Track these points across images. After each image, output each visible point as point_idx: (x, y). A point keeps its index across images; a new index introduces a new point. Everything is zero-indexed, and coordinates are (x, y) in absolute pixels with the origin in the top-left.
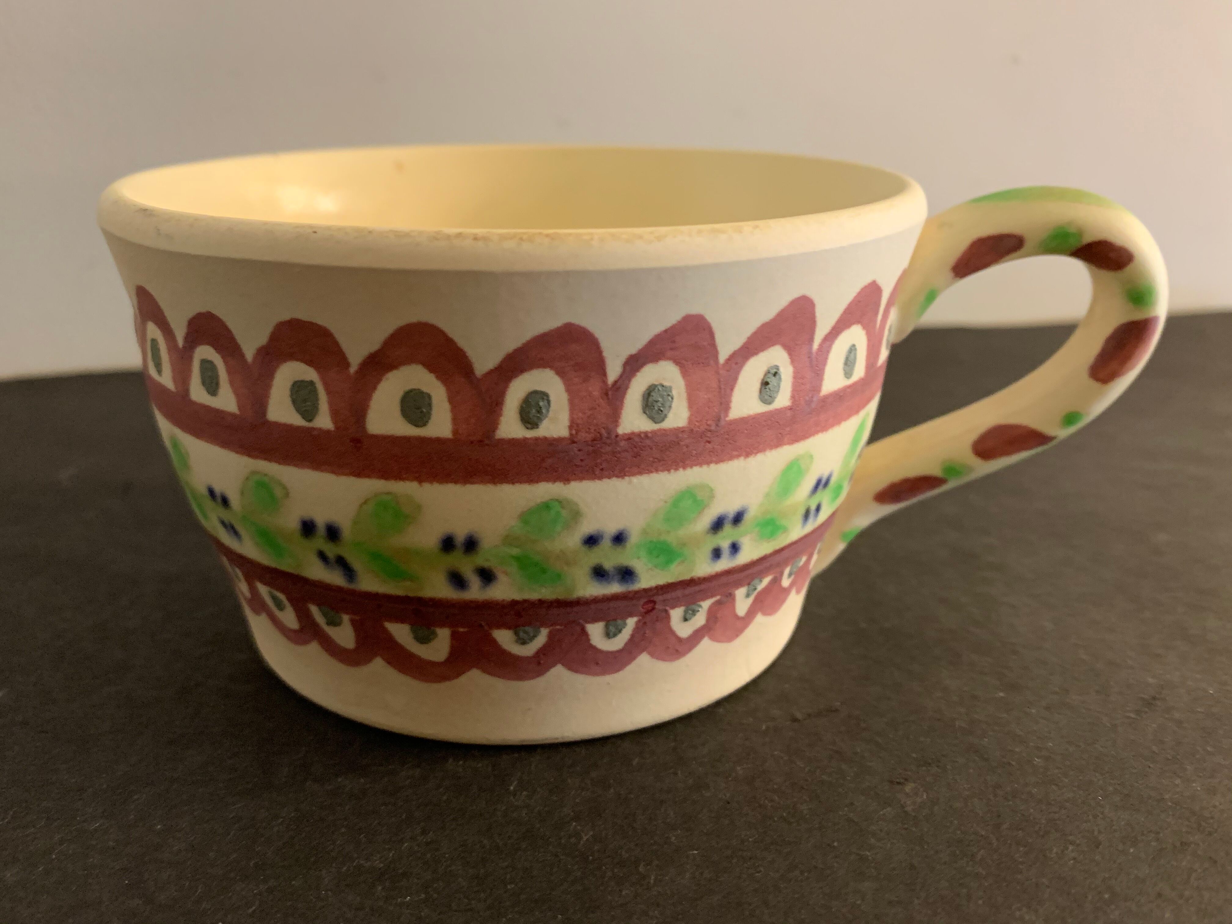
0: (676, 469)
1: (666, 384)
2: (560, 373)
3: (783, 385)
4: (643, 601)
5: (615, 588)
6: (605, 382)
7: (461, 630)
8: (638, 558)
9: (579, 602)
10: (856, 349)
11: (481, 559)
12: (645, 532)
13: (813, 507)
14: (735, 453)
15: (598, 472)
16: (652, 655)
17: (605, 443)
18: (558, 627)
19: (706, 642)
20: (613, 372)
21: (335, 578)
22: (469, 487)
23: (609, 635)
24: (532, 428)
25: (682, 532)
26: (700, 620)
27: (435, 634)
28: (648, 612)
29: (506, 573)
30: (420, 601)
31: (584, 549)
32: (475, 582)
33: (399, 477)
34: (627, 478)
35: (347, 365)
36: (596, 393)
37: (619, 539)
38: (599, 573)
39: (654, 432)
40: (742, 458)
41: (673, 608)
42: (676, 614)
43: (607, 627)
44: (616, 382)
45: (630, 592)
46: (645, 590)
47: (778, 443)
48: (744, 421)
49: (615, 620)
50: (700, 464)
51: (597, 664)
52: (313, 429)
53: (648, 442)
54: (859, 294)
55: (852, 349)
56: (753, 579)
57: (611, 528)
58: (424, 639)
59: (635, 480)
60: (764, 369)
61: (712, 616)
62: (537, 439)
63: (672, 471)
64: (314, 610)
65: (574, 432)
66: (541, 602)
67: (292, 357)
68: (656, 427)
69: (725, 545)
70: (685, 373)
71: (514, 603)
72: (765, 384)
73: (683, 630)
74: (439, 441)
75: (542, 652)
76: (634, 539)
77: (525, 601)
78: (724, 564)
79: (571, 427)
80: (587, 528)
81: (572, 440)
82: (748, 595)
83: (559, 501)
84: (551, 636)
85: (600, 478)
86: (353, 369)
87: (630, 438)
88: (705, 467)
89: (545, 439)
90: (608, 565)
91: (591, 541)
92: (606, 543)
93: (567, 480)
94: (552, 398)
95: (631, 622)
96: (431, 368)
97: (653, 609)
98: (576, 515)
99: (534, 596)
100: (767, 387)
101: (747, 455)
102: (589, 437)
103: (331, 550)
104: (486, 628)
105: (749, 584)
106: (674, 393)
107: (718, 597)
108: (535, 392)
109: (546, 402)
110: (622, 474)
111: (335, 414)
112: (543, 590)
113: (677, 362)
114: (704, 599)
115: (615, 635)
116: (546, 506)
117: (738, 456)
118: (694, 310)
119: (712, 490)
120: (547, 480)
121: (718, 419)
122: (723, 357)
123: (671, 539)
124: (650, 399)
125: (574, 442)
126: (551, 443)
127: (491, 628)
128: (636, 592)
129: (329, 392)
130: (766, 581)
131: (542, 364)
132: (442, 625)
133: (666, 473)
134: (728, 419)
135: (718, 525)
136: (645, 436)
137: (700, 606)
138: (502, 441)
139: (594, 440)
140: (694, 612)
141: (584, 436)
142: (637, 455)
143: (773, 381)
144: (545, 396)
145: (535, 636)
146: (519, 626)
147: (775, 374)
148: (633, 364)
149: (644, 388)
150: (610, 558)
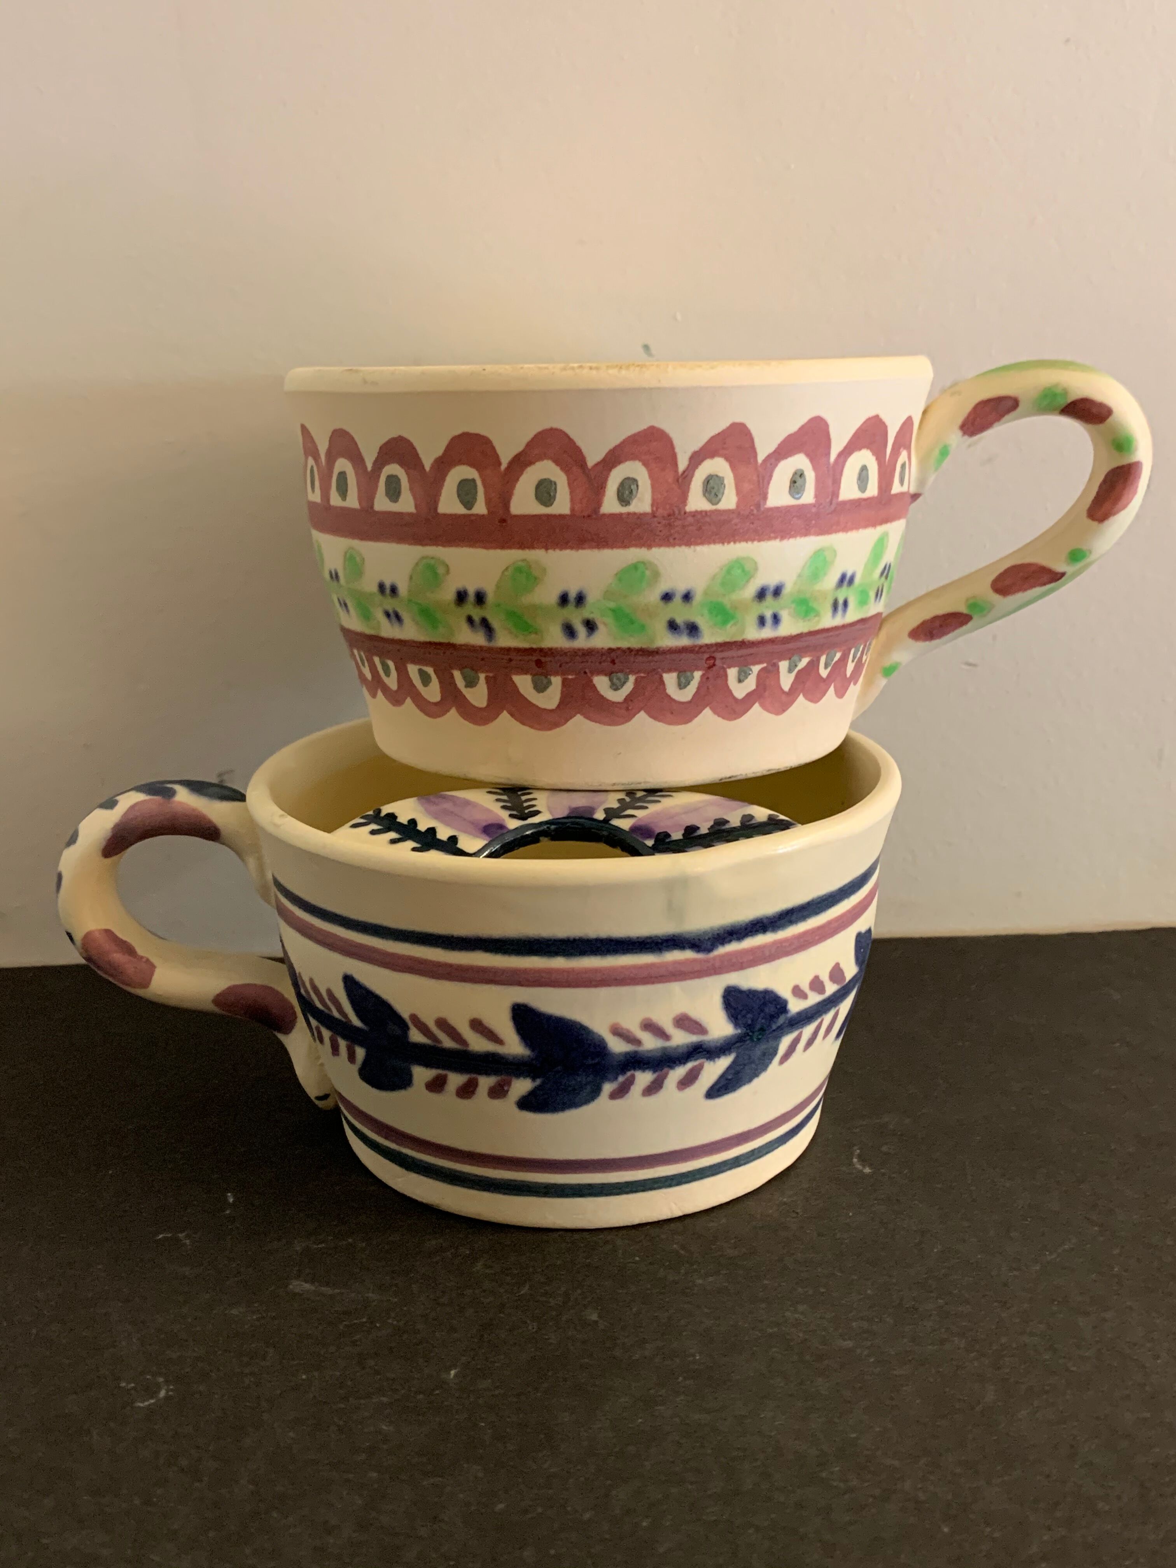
0: (729, 543)
1: (720, 475)
2: (645, 464)
3: (807, 485)
4: (706, 656)
5: (684, 641)
6: (676, 470)
7: (570, 677)
8: (702, 615)
9: (656, 652)
10: (868, 471)
11: (587, 612)
12: (706, 593)
13: (841, 601)
14: (772, 535)
15: (671, 540)
16: (715, 711)
17: (677, 518)
18: (642, 675)
19: (757, 707)
20: (683, 464)
21: (478, 639)
22: (582, 552)
23: (682, 686)
24: (626, 505)
25: (734, 597)
26: (750, 683)
27: (550, 683)
28: (710, 667)
29: (605, 624)
30: (541, 650)
31: (661, 604)
32: (581, 630)
33: (531, 547)
34: (692, 547)
35: (500, 464)
36: (670, 480)
37: (687, 597)
38: (673, 626)
39: (712, 512)
40: (778, 540)
41: (729, 667)
42: (732, 673)
43: (679, 677)
44: (684, 472)
45: (696, 646)
46: (708, 646)
47: (806, 533)
48: (777, 509)
49: (685, 671)
50: (746, 541)
51: (672, 713)
52: (472, 515)
53: (708, 519)
54: (865, 422)
55: (864, 469)
56: (793, 655)
57: (681, 588)
58: (540, 688)
59: (699, 548)
60: (792, 471)
61: (761, 678)
62: (629, 514)
63: (726, 544)
64: (457, 675)
65: (655, 509)
66: (630, 650)
67: (460, 462)
68: (714, 507)
69: (768, 615)
70: (733, 467)
71: (611, 650)
72: (793, 482)
73: (740, 690)
74: (562, 517)
75: (629, 699)
76: (698, 598)
77: (619, 649)
78: (767, 633)
79: (652, 505)
80: (663, 587)
81: (654, 515)
82: (790, 671)
83: (643, 563)
84: (636, 681)
85: (674, 545)
86: (504, 466)
87: (695, 514)
88: (750, 543)
89: (635, 514)
90: (679, 620)
91: (667, 597)
92: (678, 599)
93: (649, 547)
94: (640, 483)
95: (698, 675)
96: (557, 462)
97: (714, 665)
98: (656, 575)
99: (624, 644)
100: (795, 485)
101: (782, 538)
102: (665, 513)
103: (477, 616)
104: (589, 674)
105: (790, 659)
106: (726, 482)
107: (765, 665)
108: (628, 479)
109: (635, 486)
110: (688, 544)
111: (488, 502)
112: (632, 639)
113: (727, 459)
114: (755, 664)
115: (685, 687)
116: (635, 567)
117: (775, 538)
118: (738, 420)
119: (756, 563)
120: (636, 546)
121: (758, 506)
122: (761, 458)
123: (726, 601)
124: (709, 486)
125: (655, 517)
126: (639, 517)
127: (593, 673)
128: (701, 647)
129: (485, 486)
130: (805, 661)
131: (633, 457)
132: (556, 674)
133: (721, 545)
134: (766, 506)
135: (761, 595)
136: (704, 514)
137: (751, 670)
138: (604, 515)
139: (669, 515)
140: (747, 675)
141: (661, 512)
142: (700, 529)
143: (799, 481)
144: (635, 481)
145: (625, 683)
146: (612, 673)
147: (802, 475)
148: (697, 459)
149: (704, 477)
150: (681, 613)
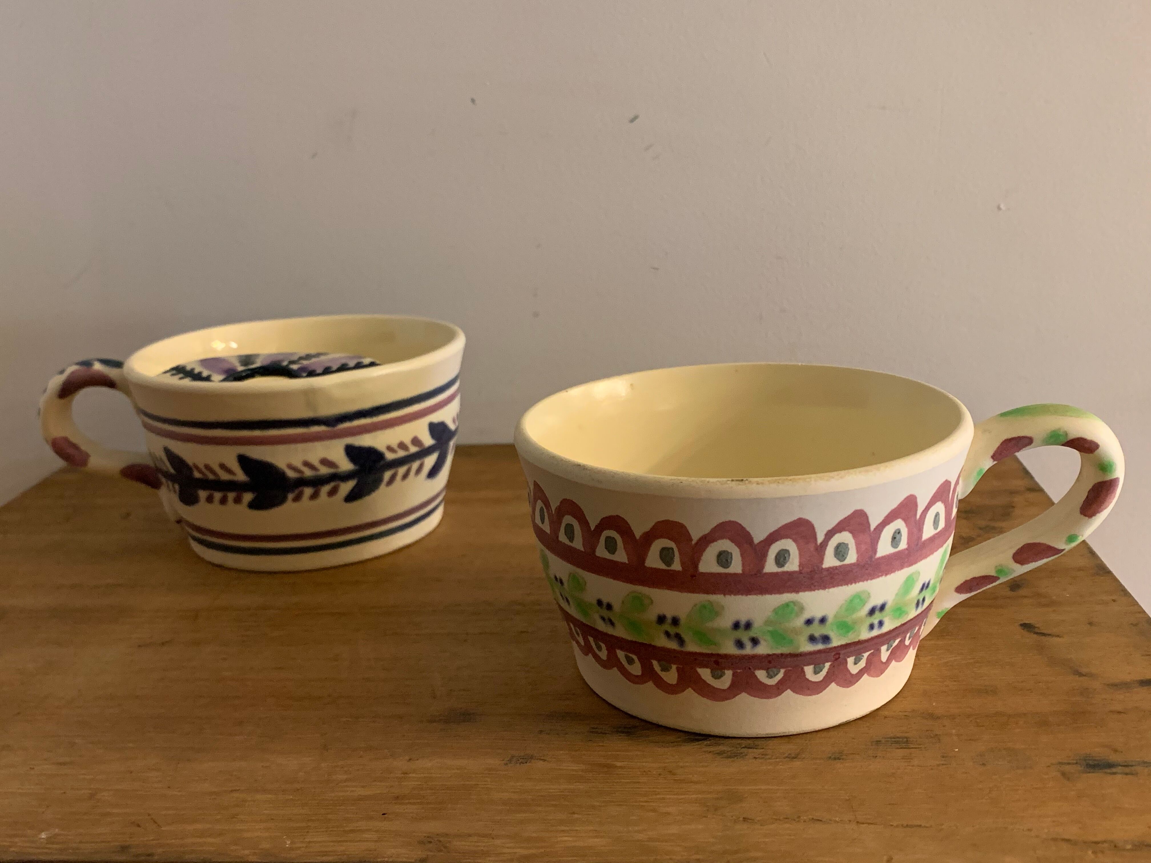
0: (851, 584)
1: (846, 542)
2: (795, 541)
3: (902, 538)
4: (833, 654)
5: (820, 647)
6: (816, 544)
7: (739, 671)
8: (832, 630)
9: (801, 655)
10: (939, 514)
11: (752, 633)
12: (835, 617)
13: (921, 600)
14: (880, 574)
15: (813, 587)
16: (838, 684)
17: (816, 573)
18: (790, 669)
19: (865, 676)
20: (820, 538)
21: (673, 645)
22: (750, 597)
23: (816, 672)
24: (781, 567)
25: (854, 616)
26: (862, 664)
27: (724, 674)
28: (836, 659)
29: (765, 640)
30: (718, 655)
31: (805, 627)
32: (748, 645)
33: (714, 593)
34: (827, 590)
35: (691, 540)
36: (812, 549)
37: (823, 620)
38: (812, 639)
39: (840, 566)
40: (884, 577)
41: (849, 657)
42: (851, 660)
43: (815, 668)
44: (821, 543)
45: (827, 649)
46: (835, 647)
47: (902, 567)
48: (883, 558)
49: (819, 664)
50: (863, 581)
51: (809, 689)
52: (671, 570)
53: (837, 571)
54: (939, 488)
55: (937, 515)
56: (890, 641)
57: (819, 615)
58: (717, 676)
59: (832, 590)
60: (893, 531)
61: (869, 661)
62: (783, 572)
63: (849, 585)
64: (655, 663)
65: (801, 568)
66: (782, 655)
67: (661, 537)
68: (841, 563)
69: (876, 622)
70: (854, 537)
71: (769, 655)
72: (894, 538)
73: (854, 669)
74: (735, 575)
75: (780, 682)
76: (830, 620)
77: (774, 654)
78: (875, 632)
79: (800, 566)
80: (806, 616)
81: (800, 572)
82: (888, 650)
83: (792, 602)
84: (785, 674)
85: (814, 590)
86: (693, 542)
87: (828, 569)
88: (865, 582)
89: (788, 572)
90: (817, 634)
91: (809, 622)
92: (816, 623)
93: (797, 592)
94: (791, 553)
95: (827, 665)
96: (732, 541)
97: (839, 657)
98: (802, 609)
99: (778, 652)
100: (895, 540)
101: (886, 575)
102: (809, 570)
103: (672, 630)
104: (752, 670)
105: (888, 644)
106: (850, 546)
107: (872, 651)
108: (783, 550)
109: (788, 554)
110: (824, 588)
111: (683, 563)
112: (784, 649)
113: (851, 532)
114: (865, 652)
115: (819, 673)
116: (787, 605)
117: (881, 576)
118: (859, 508)
119: (869, 594)
120: (788, 592)
121: (871, 558)
122: (872, 528)
123: (849, 620)
124: (838, 550)
125: (801, 573)
126: (790, 574)
127: (755, 669)
128: (831, 649)
129: (680, 553)
130: (897, 641)
131: (786, 537)
132: (729, 669)
133: (846, 586)
134: (876, 557)
135: (872, 612)
136: (836, 568)
137: (863, 656)
138: (766, 574)
139: (811, 572)
140: (860, 660)
141: (806, 570)
142: (832, 578)
143: (898, 536)
144: (787, 551)
145: (777, 674)
146: (768, 668)
147: (899, 533)
148: (830, 534)
149: (835, 545)
150: (817, 630)
